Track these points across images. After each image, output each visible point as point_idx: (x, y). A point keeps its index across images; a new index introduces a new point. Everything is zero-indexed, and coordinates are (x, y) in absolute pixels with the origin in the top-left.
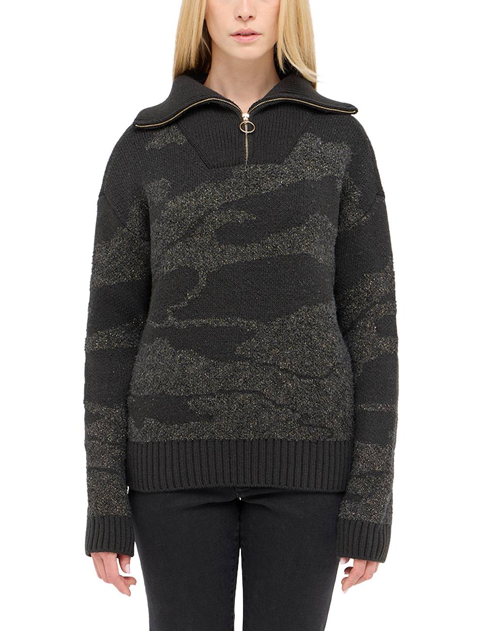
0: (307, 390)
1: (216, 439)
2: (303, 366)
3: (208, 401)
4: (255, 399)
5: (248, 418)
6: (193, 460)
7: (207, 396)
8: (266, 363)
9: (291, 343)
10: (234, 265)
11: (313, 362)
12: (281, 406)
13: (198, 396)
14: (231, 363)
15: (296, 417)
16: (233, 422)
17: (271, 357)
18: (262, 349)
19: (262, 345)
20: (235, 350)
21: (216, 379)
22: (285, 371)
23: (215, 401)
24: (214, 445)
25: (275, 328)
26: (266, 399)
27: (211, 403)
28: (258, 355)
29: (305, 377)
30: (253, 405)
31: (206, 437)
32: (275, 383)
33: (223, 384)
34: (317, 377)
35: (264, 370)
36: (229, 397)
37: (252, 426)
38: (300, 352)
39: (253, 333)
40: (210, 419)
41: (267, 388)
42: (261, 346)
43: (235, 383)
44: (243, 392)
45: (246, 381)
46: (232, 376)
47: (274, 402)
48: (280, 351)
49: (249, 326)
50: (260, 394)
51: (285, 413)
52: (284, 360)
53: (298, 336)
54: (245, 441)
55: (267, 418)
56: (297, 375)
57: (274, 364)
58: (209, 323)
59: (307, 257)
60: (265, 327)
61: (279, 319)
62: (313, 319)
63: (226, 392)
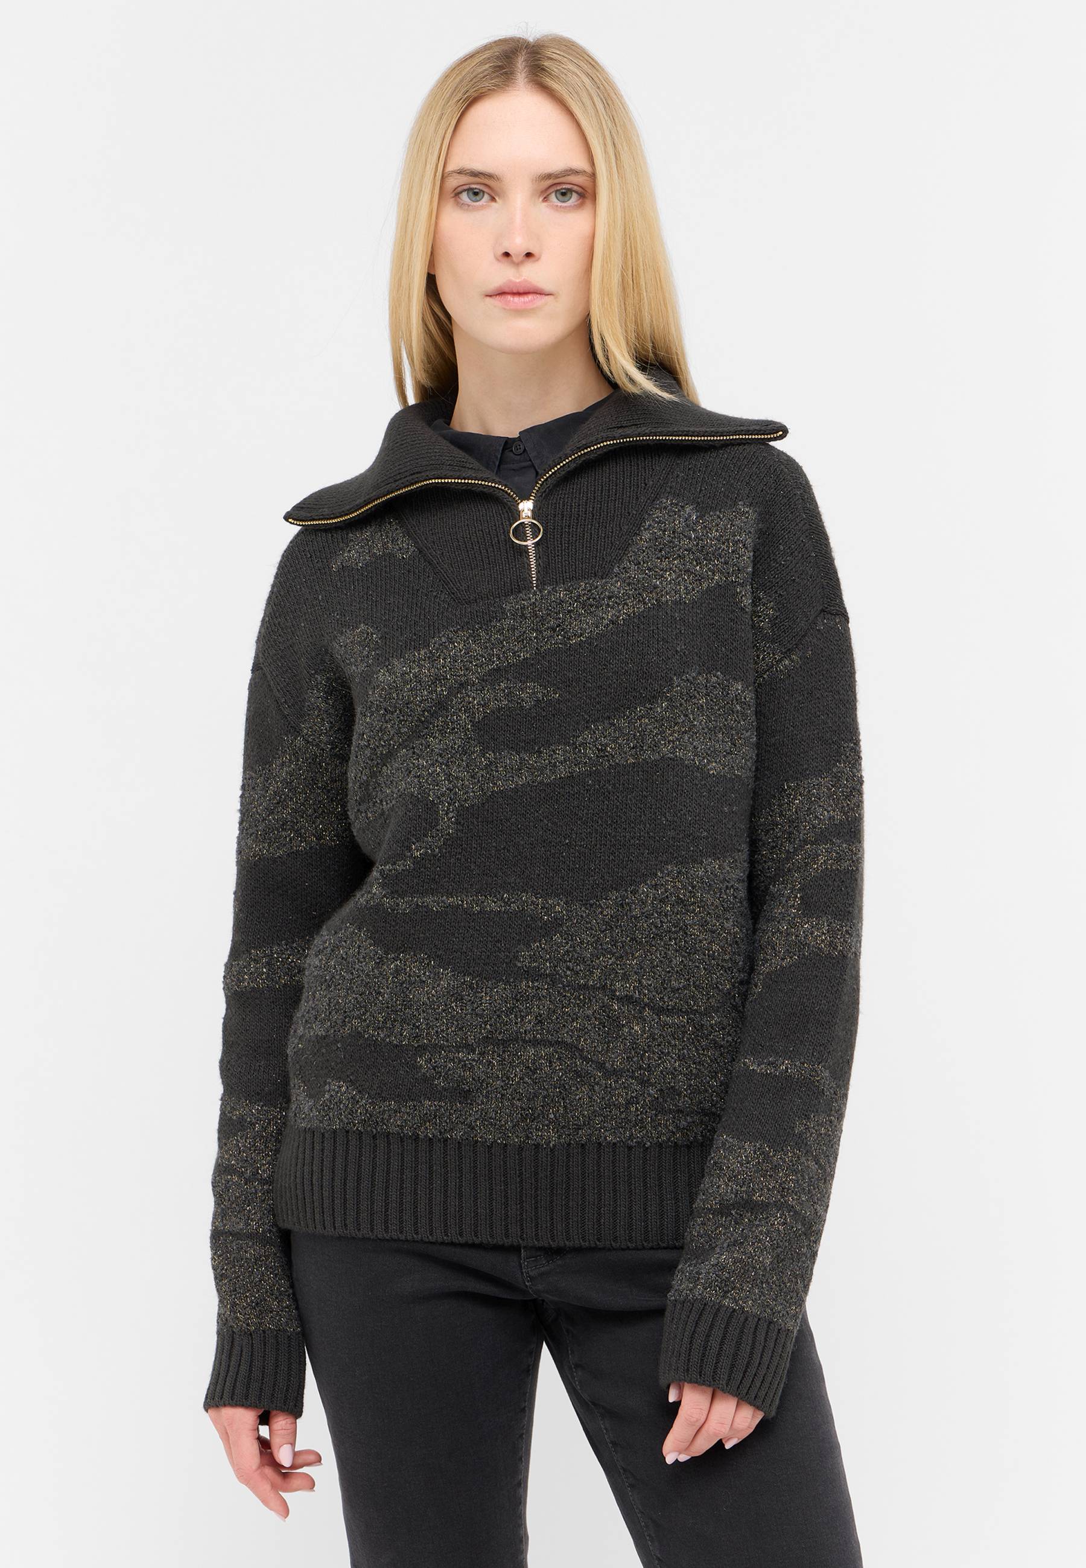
0: (675, 1039)
1: (477, 1141)
2: (665, 989)
3: (460, 1061)
4: (559, 1058)
5: (545, 1097)
6: (431, 1179)
7: (458, 1048)
8: (585, 987)
9: (641, 942)
10: (516, 790)
11: (688, 980)
12: (616, 1073)
13: (437, 1048)
14: (507, 982)
15: (649, 1095)
16: (513, 1105)
17: (597, 972)
18: (576, 955)
19: (578, 949)
20: (516, 958)
21: (477, 1015)
22: (628, 999)
23: (474, 1060)
24: (475, 1153)
25: (605, 913)
26: (585, 1059)
27: (465, 1065)
28: (568, 968)
29: (669, 1012)
30: (554, 1072)
31: (458, 1134)
32: (604, 1027)
33: (491, 1025)
34: (696, 1010)
35: (580, 1000)
36: (504, 1052)
37: (552, 1116)
38: (661, 962)
39: (557, 923)
40: (466, 1098)
41: (586, 1036)
42: (575, 951)
43: (516, 1023)
44: (535, 1043)
45: (540, 1022)
46: (511, 1010)
47: (601, 1066)
48: (617, 959)
49: (548, 910)
50: (573, 1048)
51: (625, 1087)
52: (625, 977)
53: (656, 927)
54: (537, 1146)
55: (586, 1100)
56: (652, 1009)
57: (604, 987)
58: (462, 905)
59: (673, 763)
60: (583, 912)
61: (614, 895)
62: (690, 892)
63: (497, 1043)
